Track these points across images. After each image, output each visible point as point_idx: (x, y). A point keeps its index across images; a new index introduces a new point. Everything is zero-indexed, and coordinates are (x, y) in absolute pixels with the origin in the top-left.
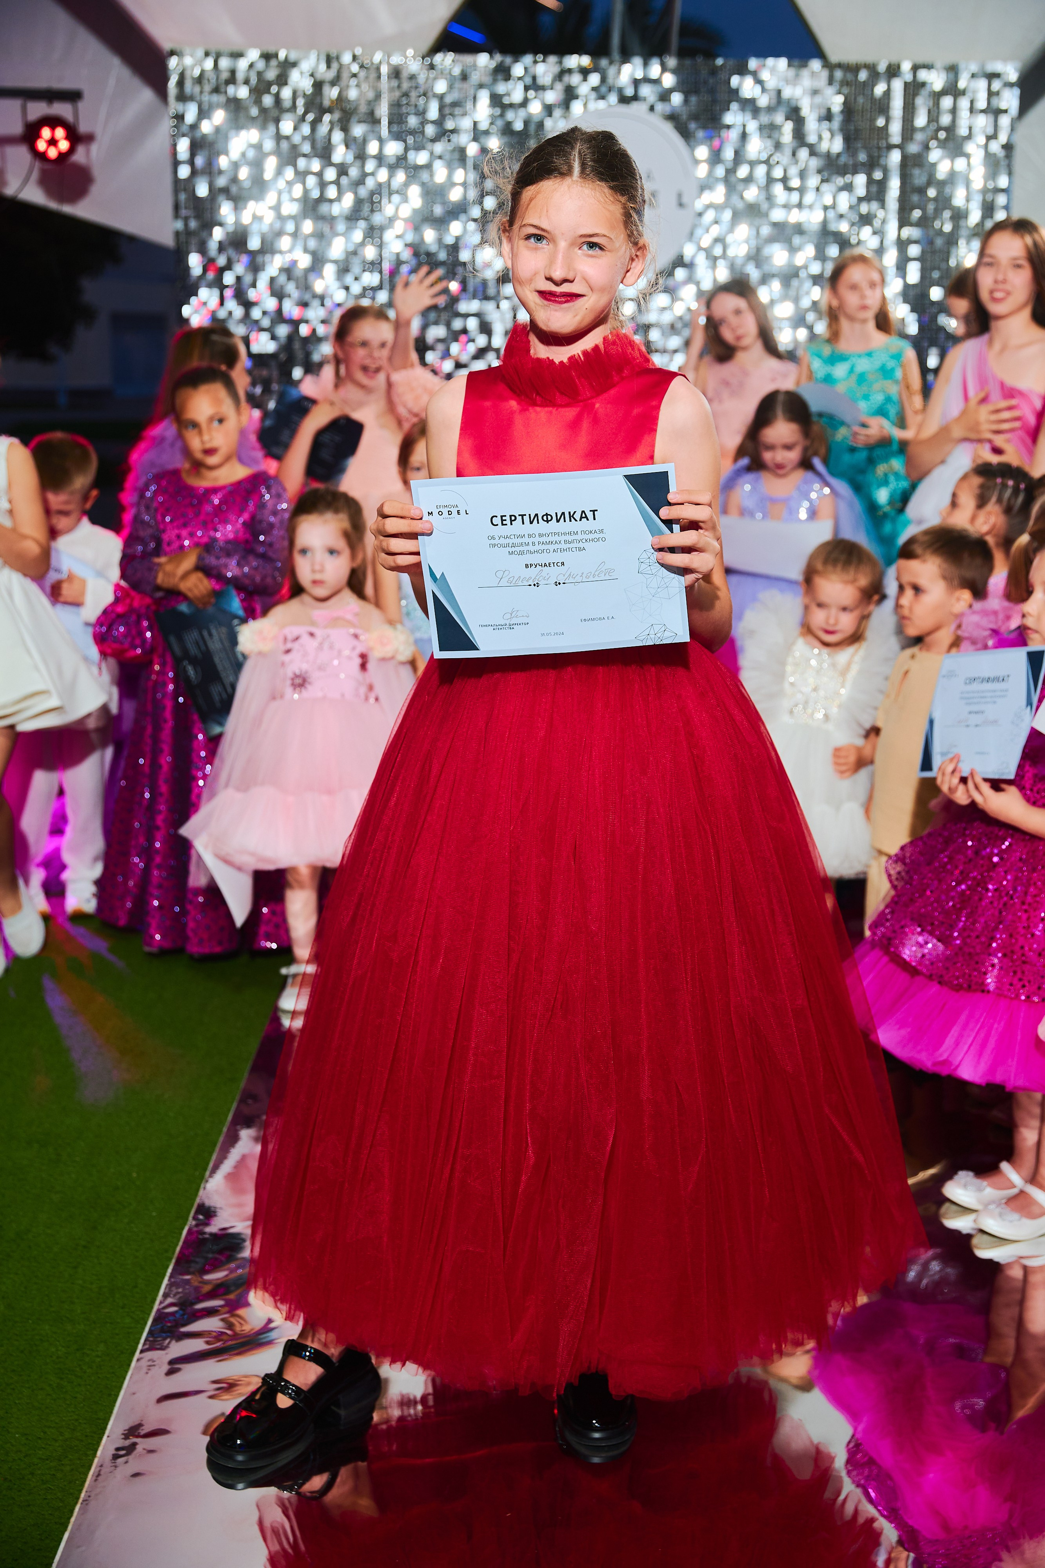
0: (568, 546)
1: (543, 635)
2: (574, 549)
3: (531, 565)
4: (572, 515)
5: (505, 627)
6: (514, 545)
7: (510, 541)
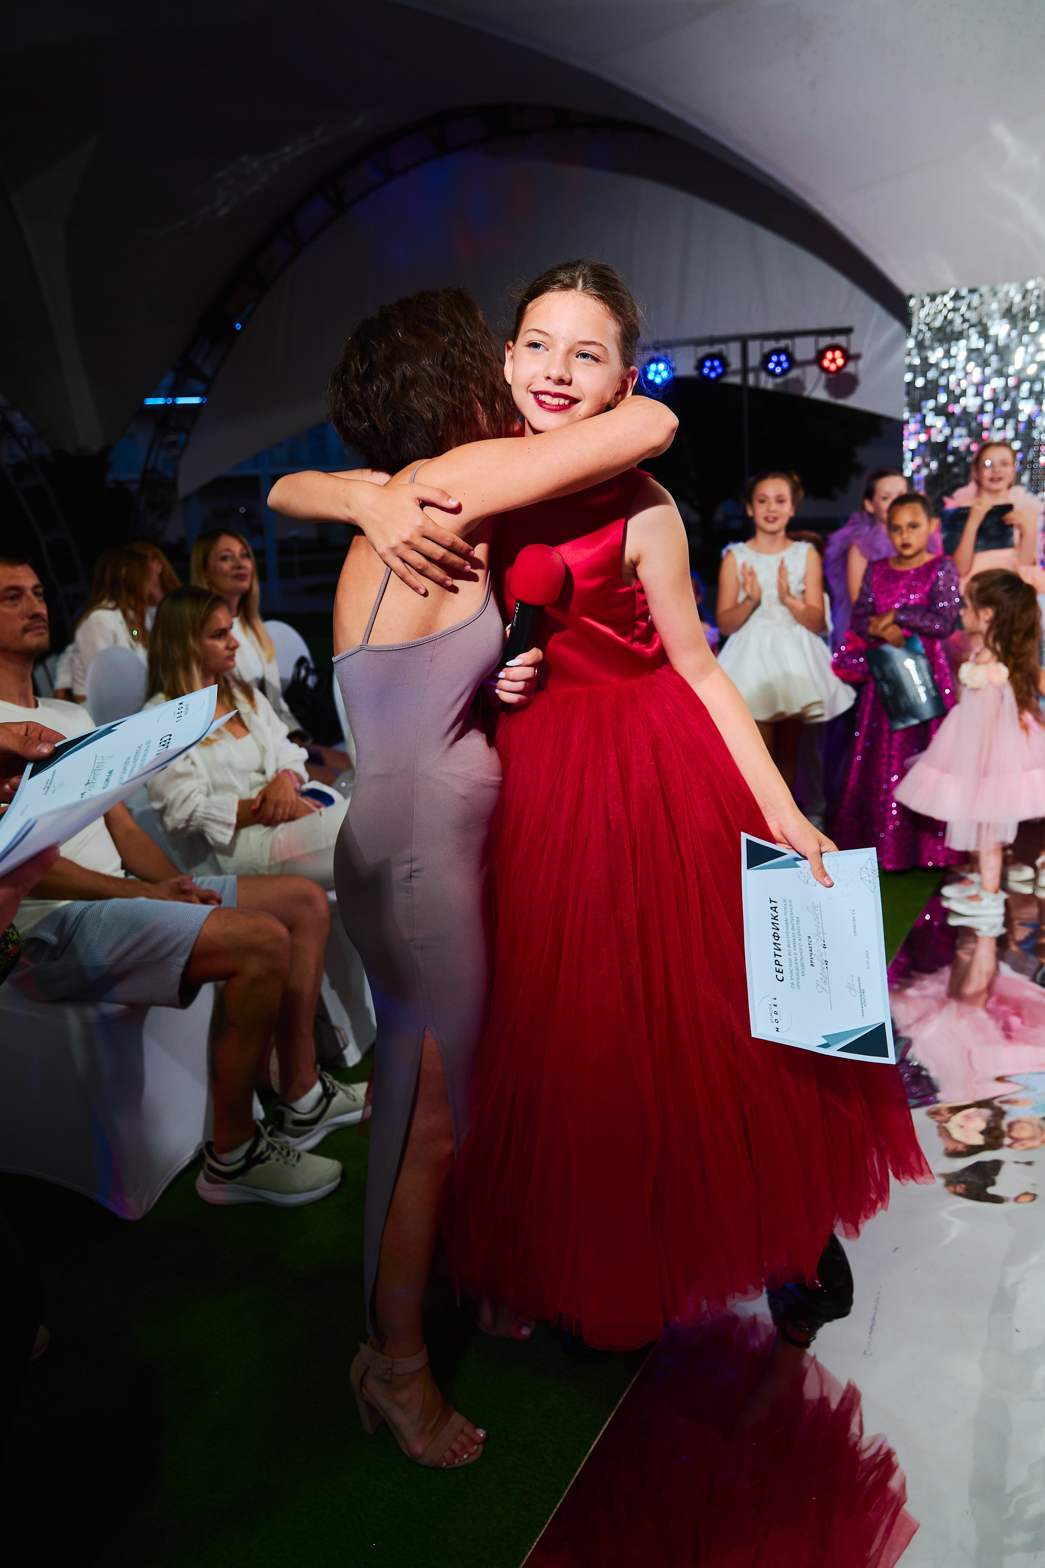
0: (796, 928)
1: (868, 967)
2: (799, 925)
3: (811, 961)
4: (773, 918)
5: (862, 997)
6: (797, 969)
7: (794, 972)
